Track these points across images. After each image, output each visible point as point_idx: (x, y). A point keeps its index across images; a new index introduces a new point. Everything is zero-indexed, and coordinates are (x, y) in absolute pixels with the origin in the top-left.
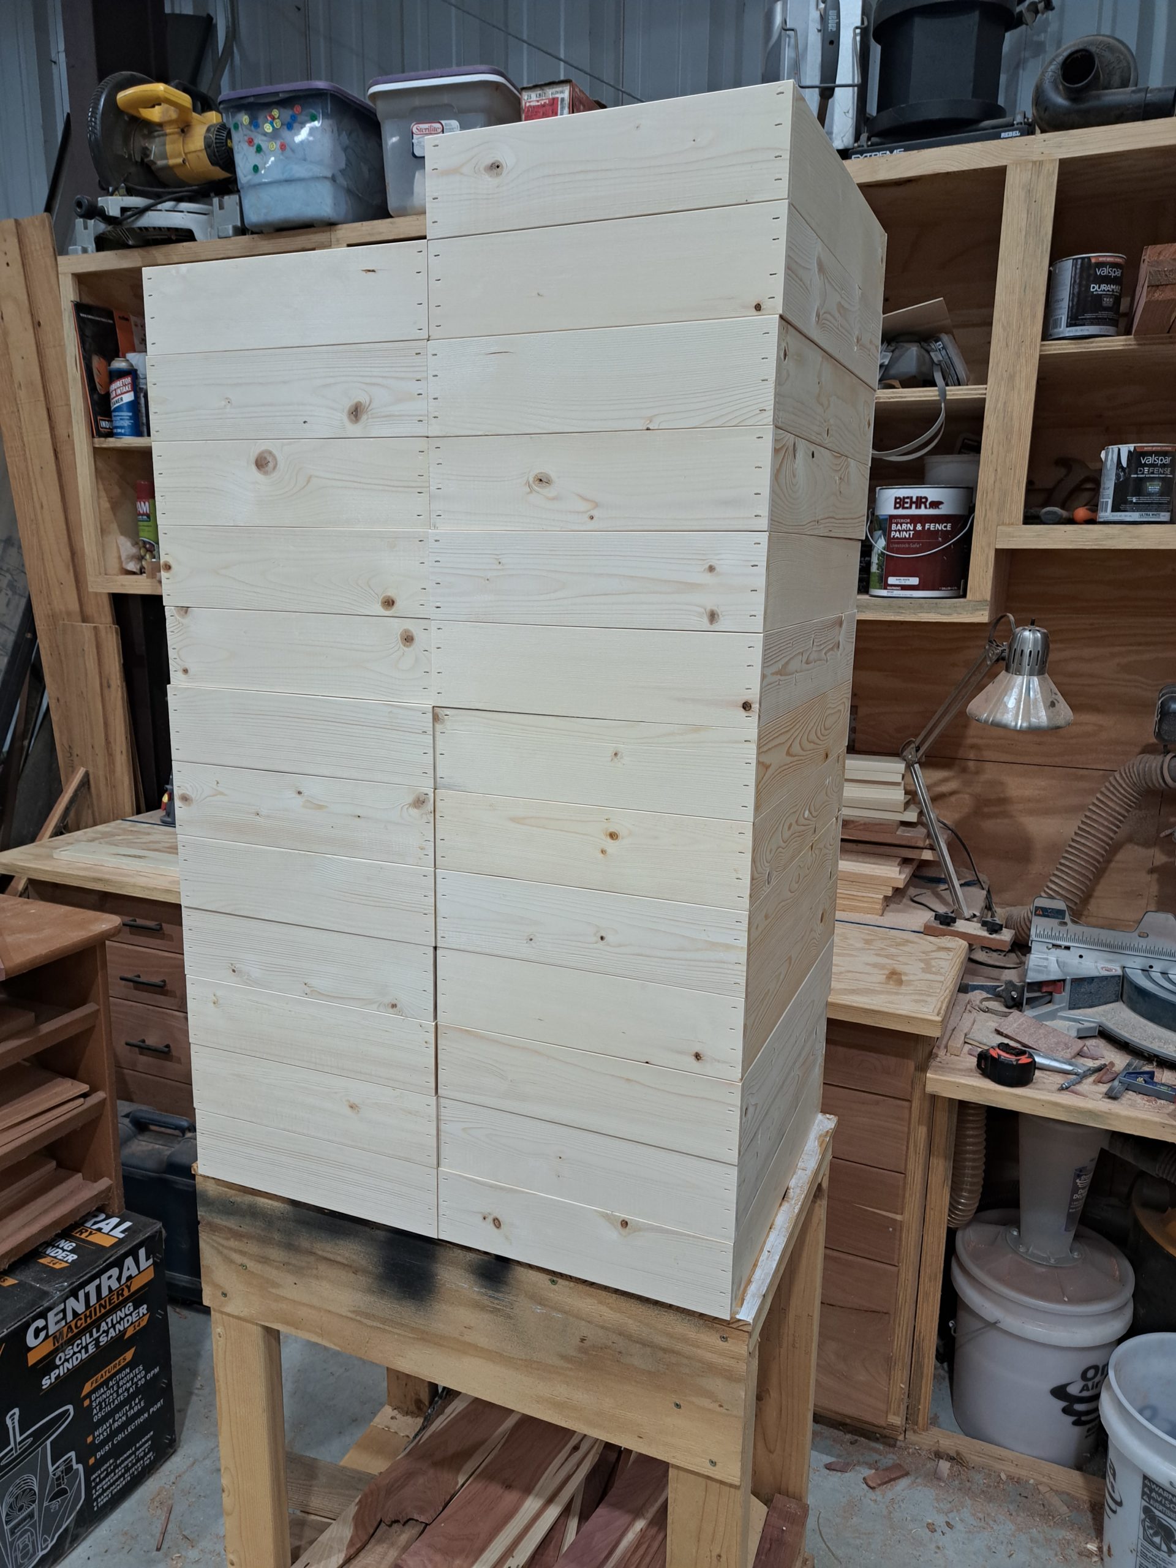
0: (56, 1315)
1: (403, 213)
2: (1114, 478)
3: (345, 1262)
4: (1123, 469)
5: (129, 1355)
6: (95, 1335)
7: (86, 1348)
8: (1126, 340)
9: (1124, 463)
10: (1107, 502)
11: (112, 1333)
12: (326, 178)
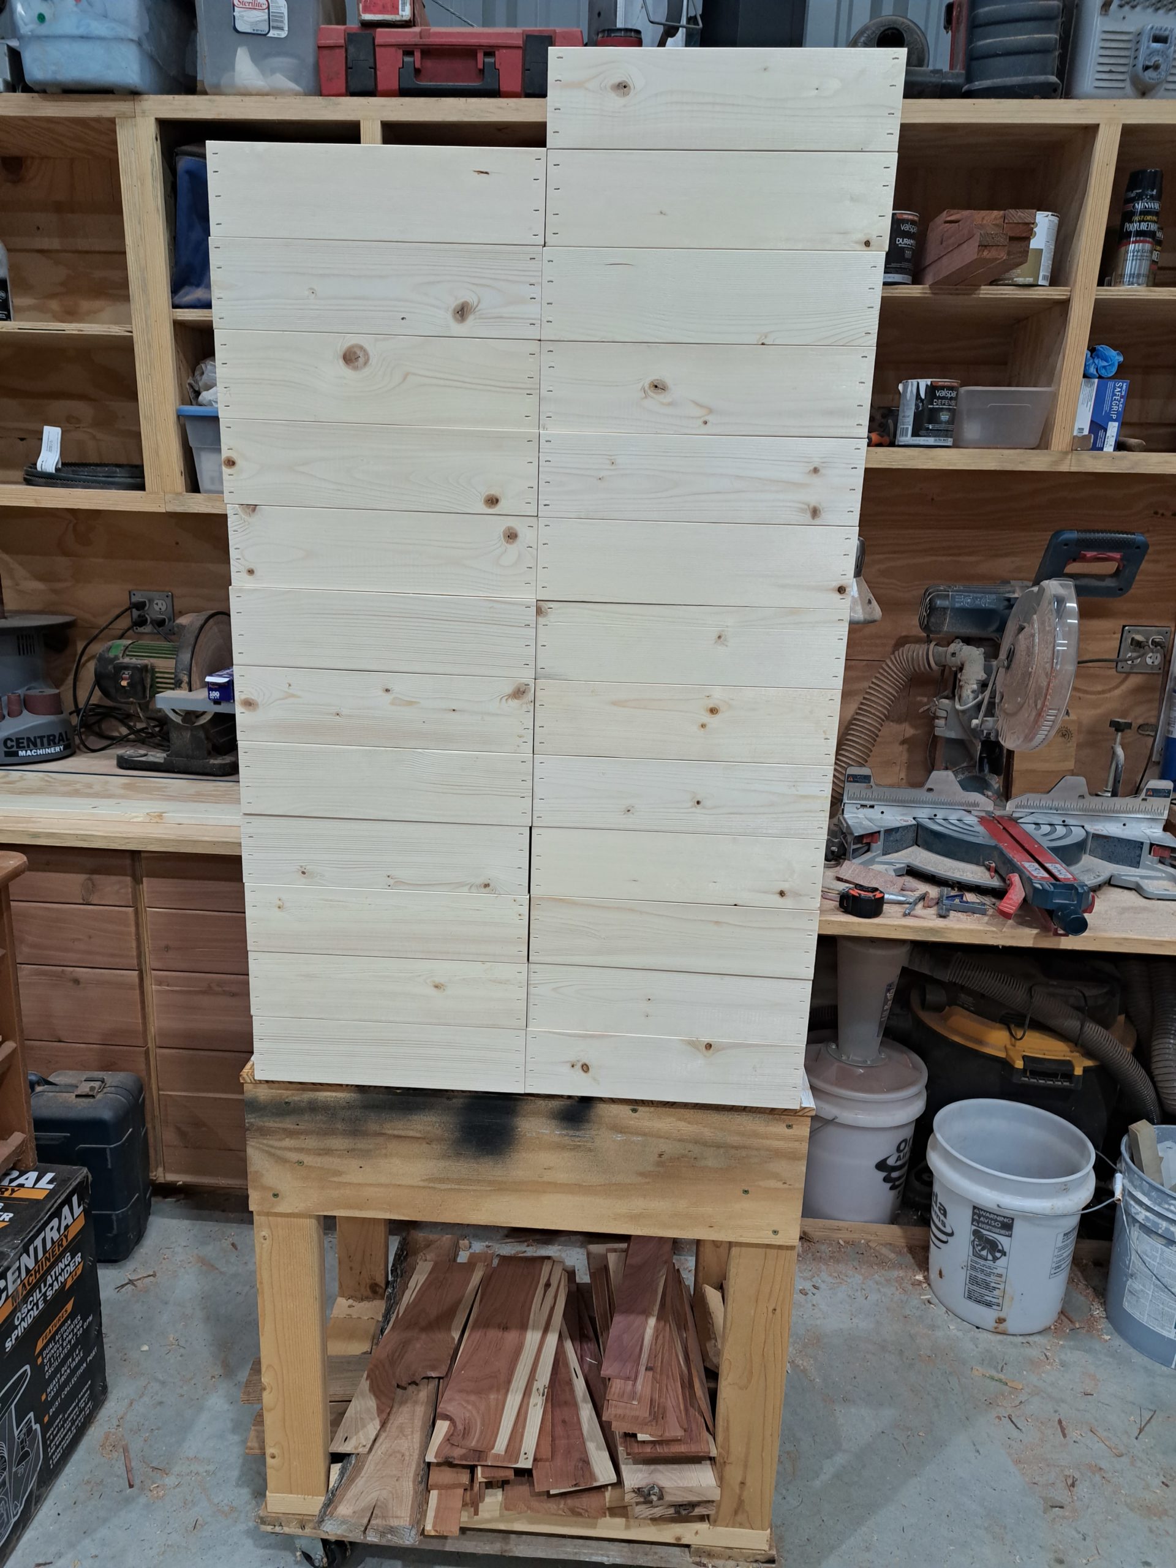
0: (13, 1274)
1: (218, 91)
2: (914, 407)
3: (418, 1135)
4: (922, 401)
5: (69, 1306)
6: (43, 1290)
7: (37, 1304)
8: (923, 289)
9: (923, 395)
10: (907, 428)
11: (56, 1286)
12: (132, 40)
